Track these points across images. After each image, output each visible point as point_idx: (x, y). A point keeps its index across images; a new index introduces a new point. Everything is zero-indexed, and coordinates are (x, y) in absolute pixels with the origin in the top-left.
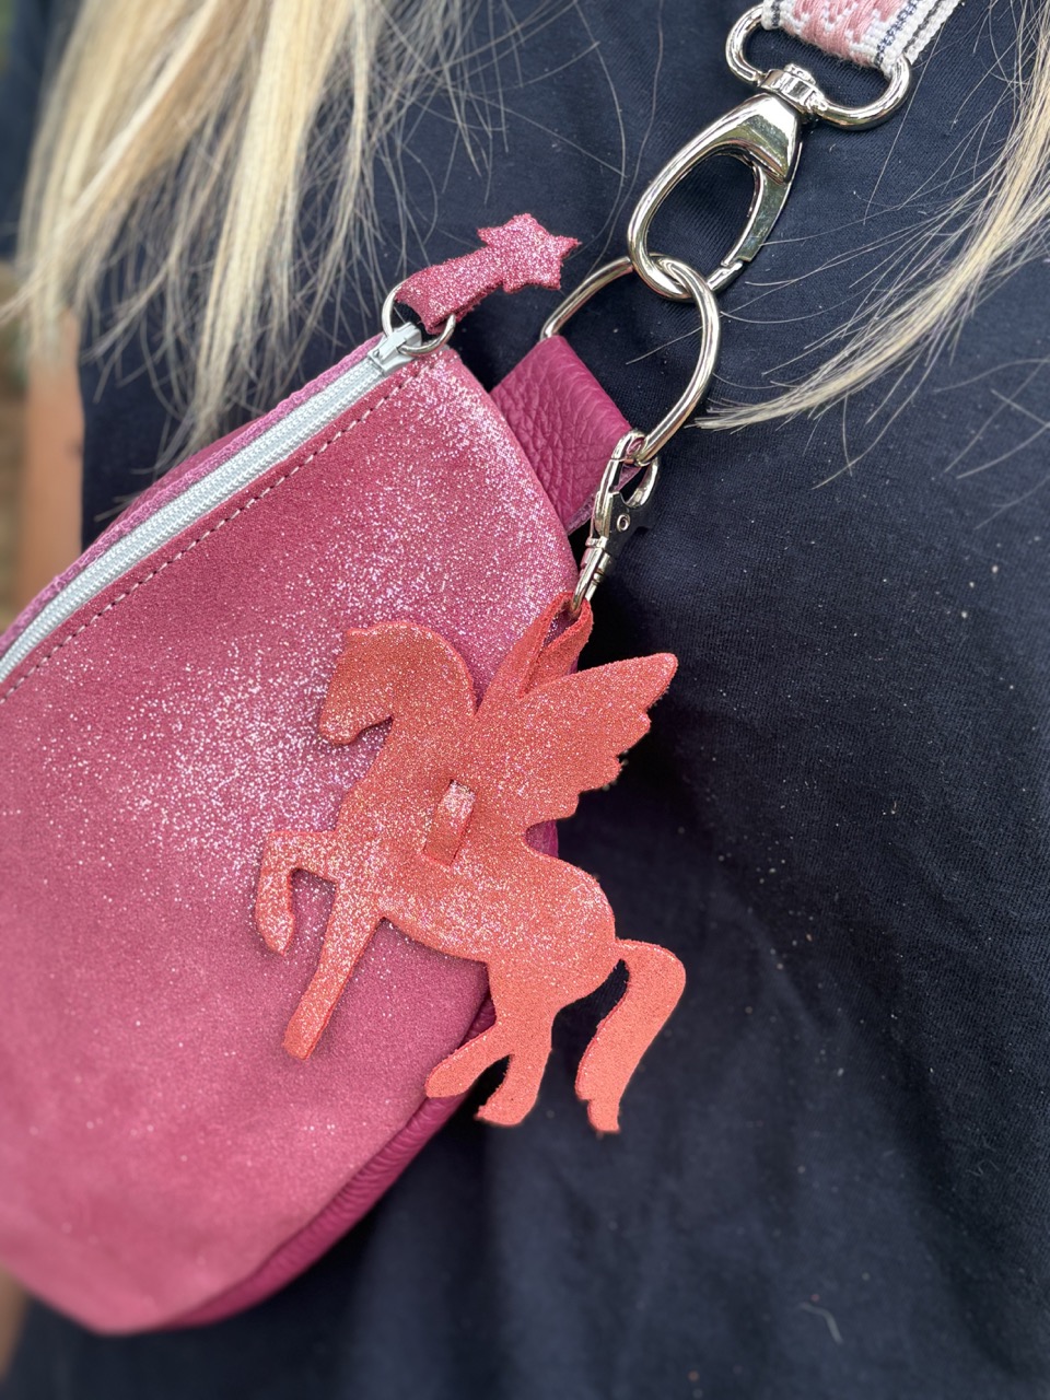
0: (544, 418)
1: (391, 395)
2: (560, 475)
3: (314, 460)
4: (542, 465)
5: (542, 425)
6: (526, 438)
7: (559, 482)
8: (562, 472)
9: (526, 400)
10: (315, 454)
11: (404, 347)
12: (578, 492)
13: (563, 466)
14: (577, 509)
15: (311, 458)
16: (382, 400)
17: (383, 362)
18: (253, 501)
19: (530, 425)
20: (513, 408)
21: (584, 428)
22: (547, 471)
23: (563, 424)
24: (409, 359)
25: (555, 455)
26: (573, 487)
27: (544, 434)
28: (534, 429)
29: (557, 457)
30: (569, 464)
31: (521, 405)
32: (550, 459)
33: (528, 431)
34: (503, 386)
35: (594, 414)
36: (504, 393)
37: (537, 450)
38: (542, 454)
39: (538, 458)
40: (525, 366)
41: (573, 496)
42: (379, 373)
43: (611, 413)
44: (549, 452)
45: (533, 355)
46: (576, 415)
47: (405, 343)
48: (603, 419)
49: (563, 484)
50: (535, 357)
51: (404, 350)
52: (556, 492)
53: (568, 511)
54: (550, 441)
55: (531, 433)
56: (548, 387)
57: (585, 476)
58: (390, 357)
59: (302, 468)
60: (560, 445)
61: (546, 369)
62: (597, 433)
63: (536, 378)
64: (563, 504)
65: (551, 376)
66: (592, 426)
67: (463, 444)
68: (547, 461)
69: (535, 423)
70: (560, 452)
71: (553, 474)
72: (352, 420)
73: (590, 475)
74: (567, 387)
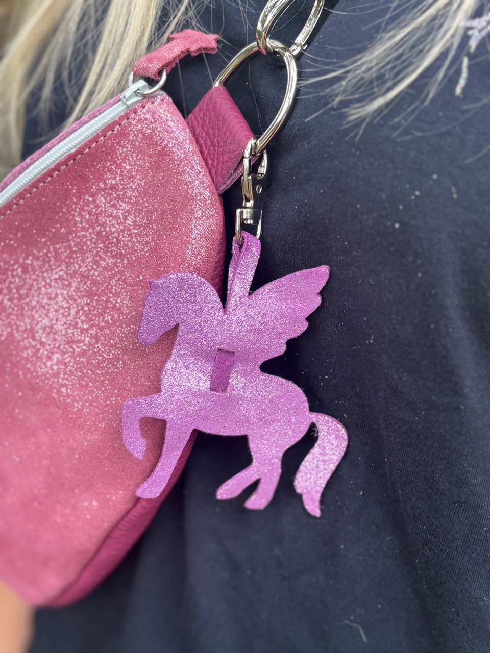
0: (211, 131)
1: (130, 117)
2: (216, 161)
3: (89, 151)
4: (208, 156)
5: (209, 134)
6: (202, 141)
7: (215, 164)
8: (217, 159)
9: (203, 121)
10: (89, 148)
11: (138, 91)
12: (224, 170)
13: (217, 156)
14: (223, 179)
15: (87, 150)
16: (126, 120)
17: (127, 100)
18: (57, 173)
19: (204, 134)
20: (197, 126)
21: (228, 135)
22: (210, 159)
23: (219, 133)
24: (141, 98)
25: (214, 150)
26: (222, 167)
27: (210, 139)
28: (206, 136)
29: (215, 151)
30: (220, 155)
31: (200, 124)
32: (212, 153)
33: (202, 138)
34: (193, 114)
35: (233, 127)
36: (193, 117)
37: (206, 148)
38: (209, 150)
39: (206, 152)
40: (203, 102)
41: (221, 172)
42: (125, 106)
43: (242, 127)
44: (212, 148)
45: (207, 96)
46: (225, 128)
47: (138, 89)
48: (237, 130)
49: (217, 166)
50: (208, 97)
51: (138, 93)
52: (214, 170)
53: (219, 180)
54: (212, 142)
55: (204, 139)
56: (213, 114)
57: (227, 161)
58: (130, 97)
59: (83, 156)
60: (217, 145)
61: (212, 104)
62: (234, 136)
63: (208, 110)
64: (216, 176)
65: (214, 107)
66: (231, 134)
67: (164, 143)
68: (210, 153)
69: (206, 134)
70: (217, 148)
71: (213, 161)
72: (109, 131)
73: (229, 160)
74: (222, 114)
